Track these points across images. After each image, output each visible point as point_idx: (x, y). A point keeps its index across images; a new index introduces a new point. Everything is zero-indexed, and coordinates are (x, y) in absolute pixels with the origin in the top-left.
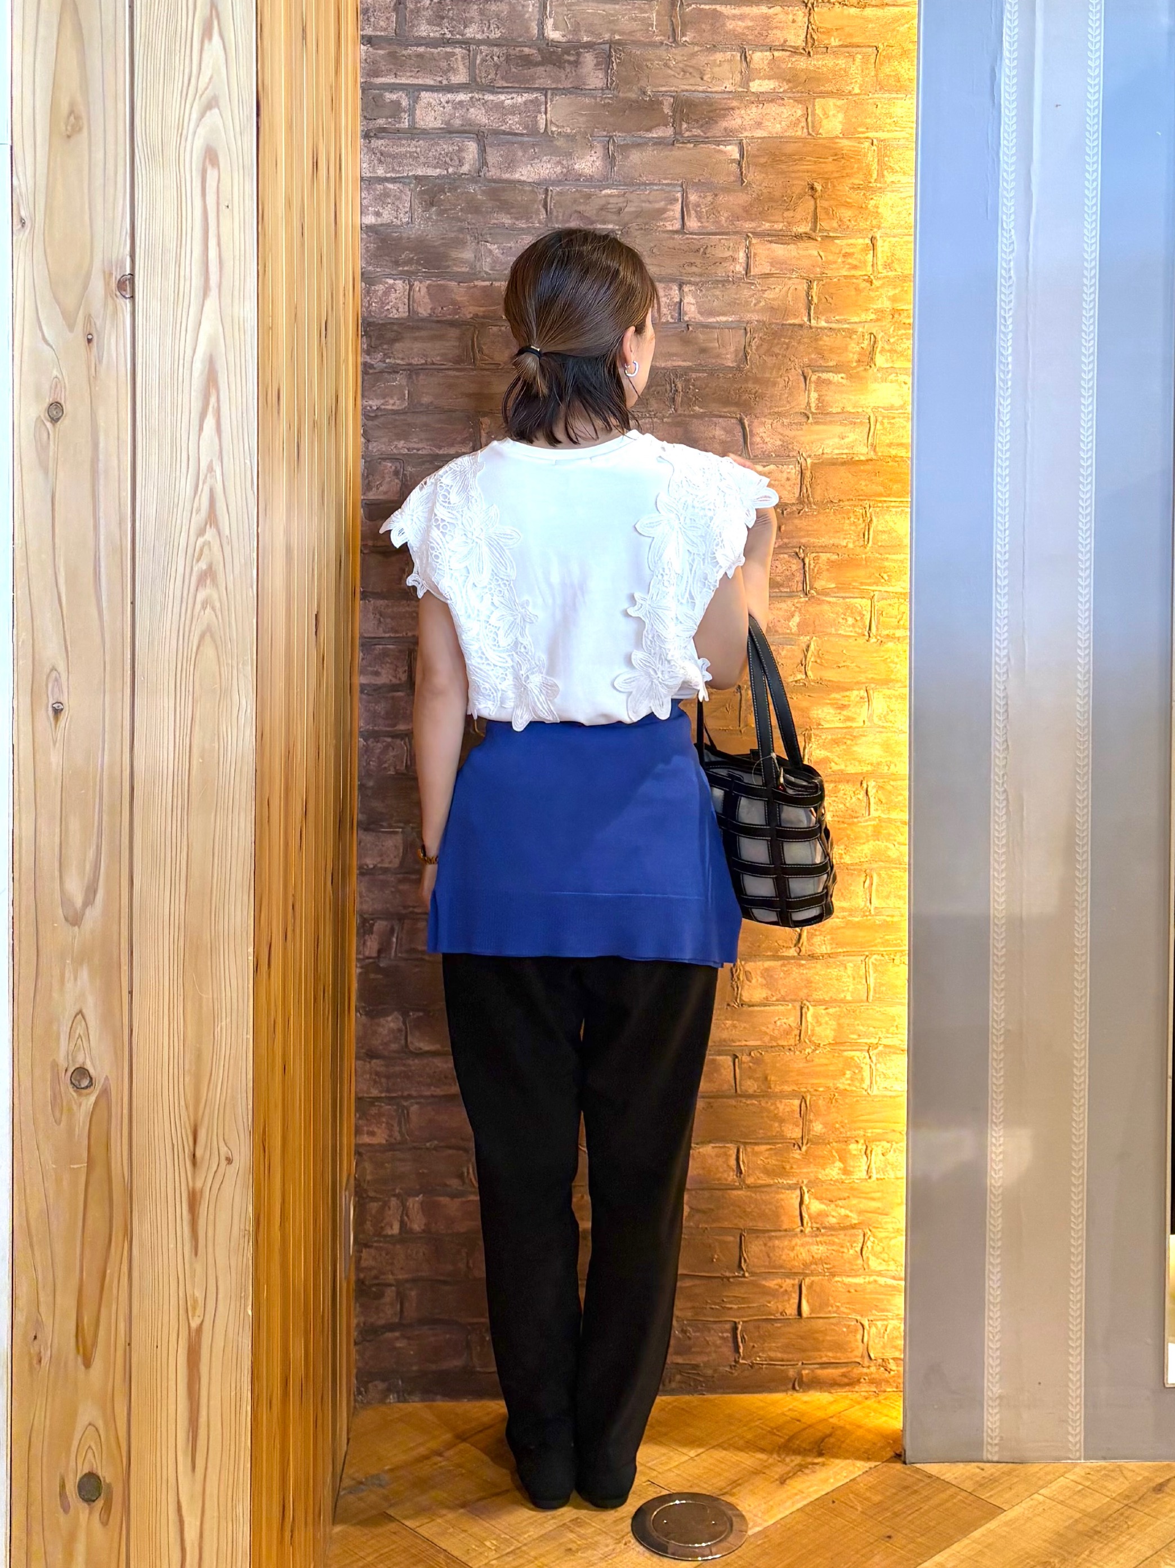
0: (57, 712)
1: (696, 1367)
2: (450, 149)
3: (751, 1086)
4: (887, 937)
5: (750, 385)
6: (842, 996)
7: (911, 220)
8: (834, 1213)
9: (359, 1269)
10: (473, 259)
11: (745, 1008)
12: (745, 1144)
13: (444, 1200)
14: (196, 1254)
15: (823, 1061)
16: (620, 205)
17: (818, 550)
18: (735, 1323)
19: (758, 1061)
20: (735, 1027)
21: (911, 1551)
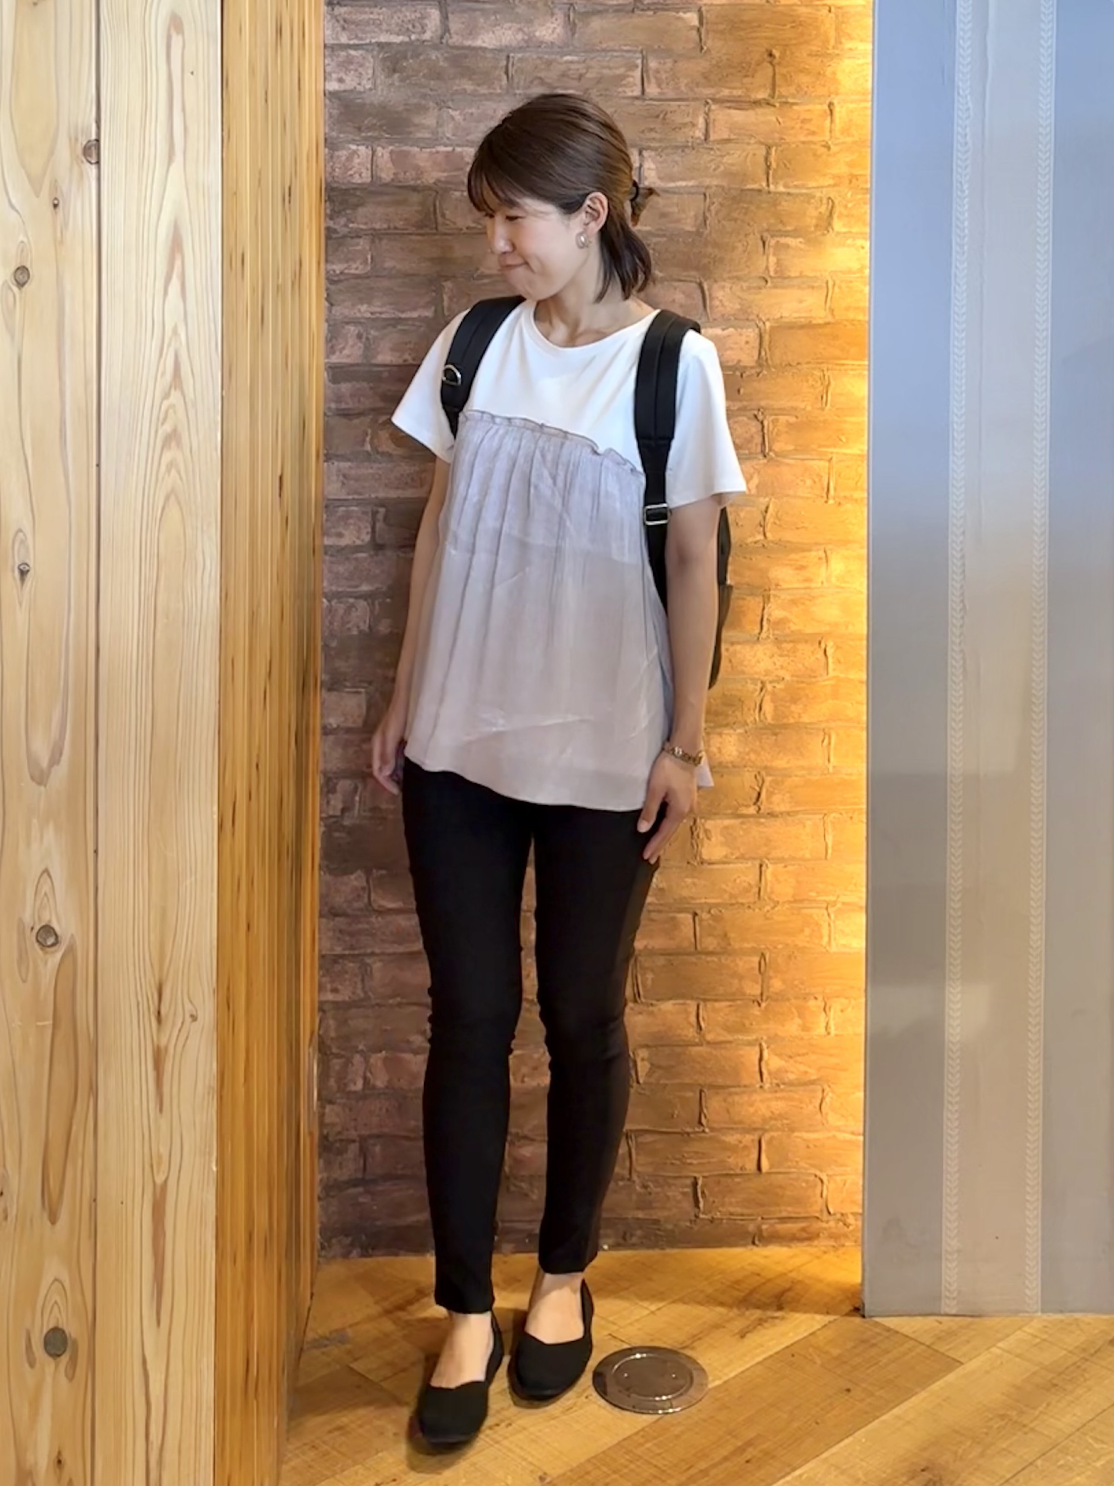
0: (23, 573)
1: (656, 1222)
2: (413, 17)
3: (710, 943)
4: (845, 796)
5: (710, 250)
6: (801, 853)
7: (869, 85)
8: (793, 1070)
9: (322, 1124)
10: (435, 125)
11: (705, 865)
12: (705, 1000)
13: (408, 1056)
14: (161, 1110)
15: (783, 918)
16: (580, 71)
17: (776, 412)
18: (695, 1178)
19: (717, 919)
20: (694, 884)
21: (869, 1404)
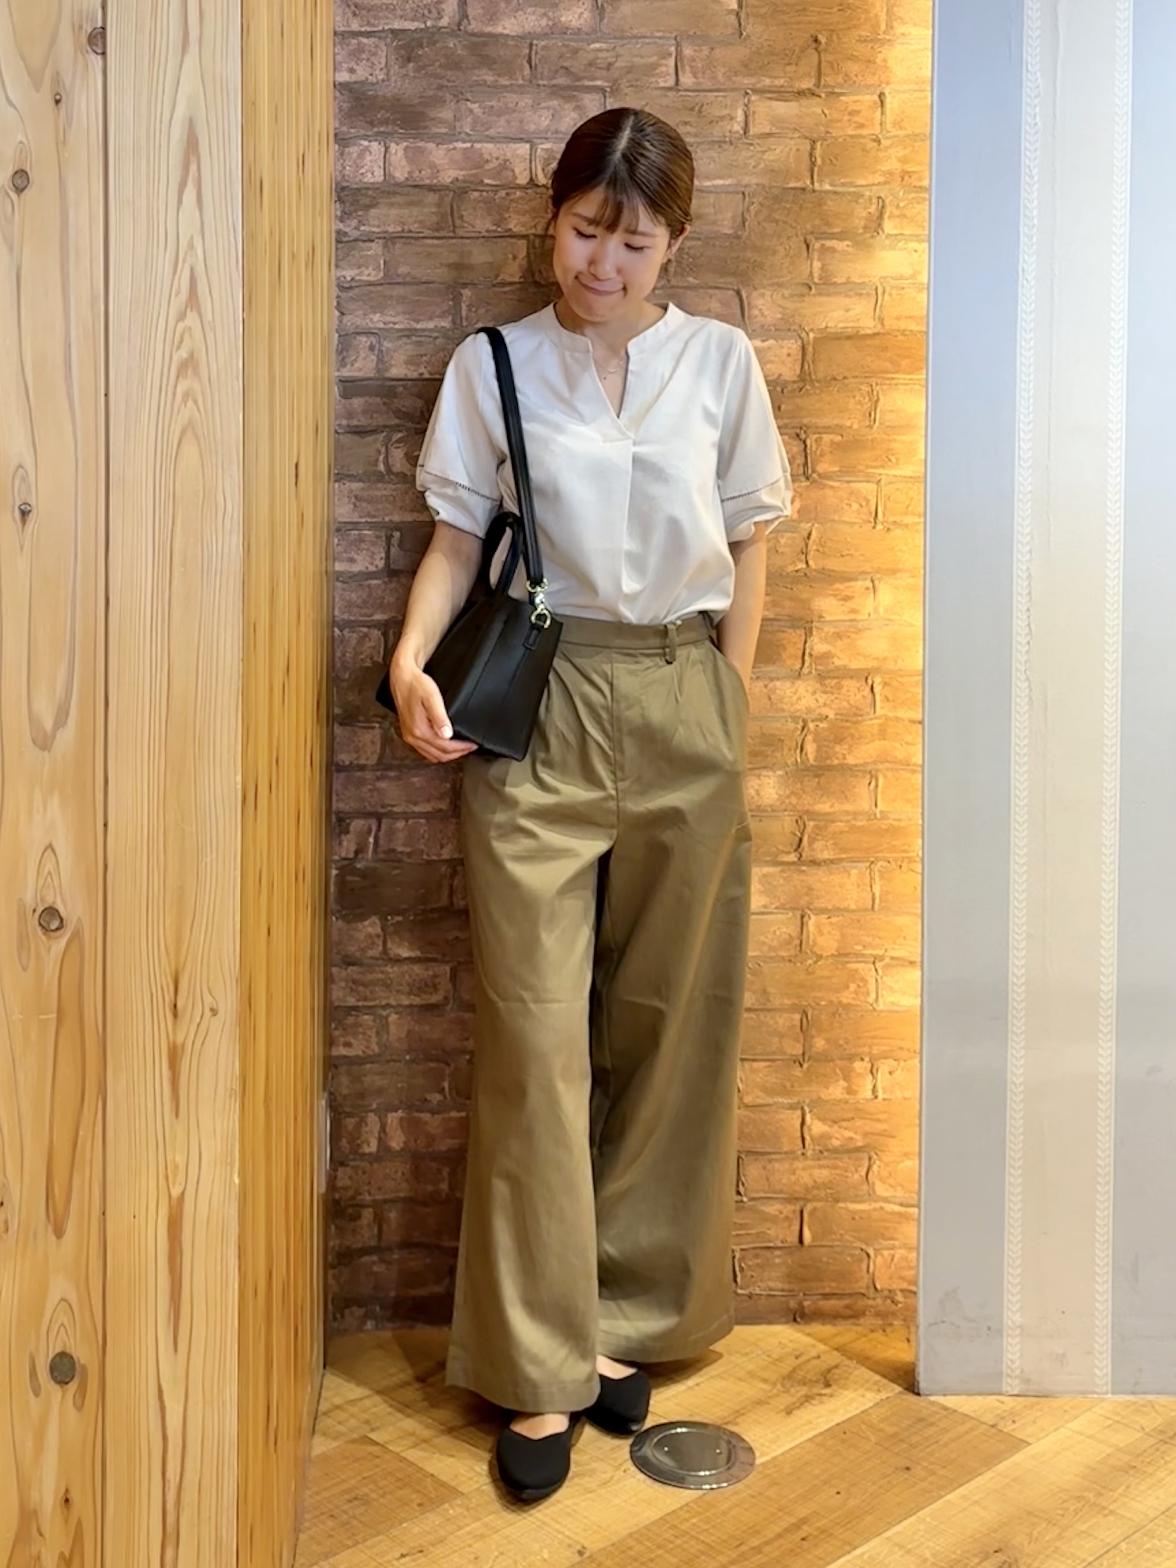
0: (24, 514)
2: (429, 2)
4: (894, 843)
5: (749, 254)
6: (846, 904)
7: (923, 73)
8: (837, 1135)
10: (452, 119)
13: (425, 1116)
14: (177, 1115)
15: (826, 973)
16: (611, 60)
17: (820, 431)
19: (756, 973)
21: (931, 1483)
